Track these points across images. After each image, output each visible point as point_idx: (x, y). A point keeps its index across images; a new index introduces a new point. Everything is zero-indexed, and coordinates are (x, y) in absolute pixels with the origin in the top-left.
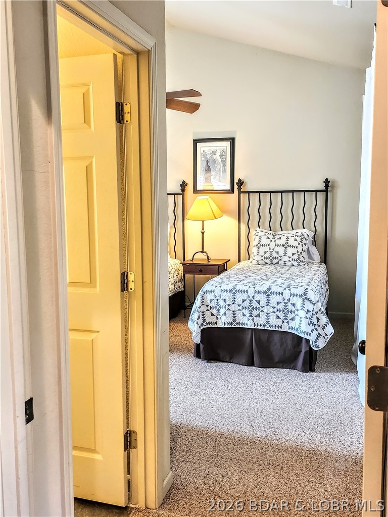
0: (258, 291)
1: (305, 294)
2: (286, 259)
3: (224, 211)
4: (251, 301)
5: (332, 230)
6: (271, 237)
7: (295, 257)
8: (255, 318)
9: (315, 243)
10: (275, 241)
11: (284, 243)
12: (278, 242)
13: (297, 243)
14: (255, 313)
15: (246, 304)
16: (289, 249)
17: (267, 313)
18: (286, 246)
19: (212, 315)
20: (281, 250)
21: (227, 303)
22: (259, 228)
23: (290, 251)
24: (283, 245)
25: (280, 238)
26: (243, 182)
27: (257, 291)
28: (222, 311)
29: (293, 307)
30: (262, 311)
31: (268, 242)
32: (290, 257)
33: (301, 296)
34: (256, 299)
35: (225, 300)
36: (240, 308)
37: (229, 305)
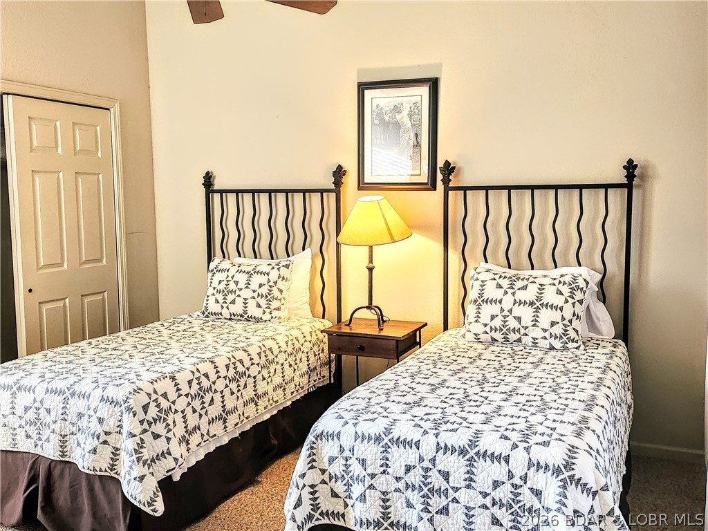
0: (446, 446)
1: (569, 466)
2: (537, 333)
3: (414, 226)
4: (427, 470)
5: (640, 269)
6: (505, 283)
7: (558, 330)
8: (437, 517)
9: (603, 296)
10: (513, 294)
11: (533, 298)
12: (521, 295)
13: (562, 299)
14: (437, 502)
15: (415, 477)
16: (543, 311)
17: (468, 508)
18: (537, 305)
19: (335, 495)
20: (526, 313)
21: (369, 471)
22: (486, 261)
23: (546, 316)
24: (532, 304)
25: (525, 288)
26: (454, 168)
27: (442, 445)
28: (357, 490)
29: (536, 500)
30: (455, 501)
31: (498, 294)
32: (545, 331)
33: (557, 471)
34: (437, 468)
35: (363, 462)
36: (401, 485)
37: (373, 476)
